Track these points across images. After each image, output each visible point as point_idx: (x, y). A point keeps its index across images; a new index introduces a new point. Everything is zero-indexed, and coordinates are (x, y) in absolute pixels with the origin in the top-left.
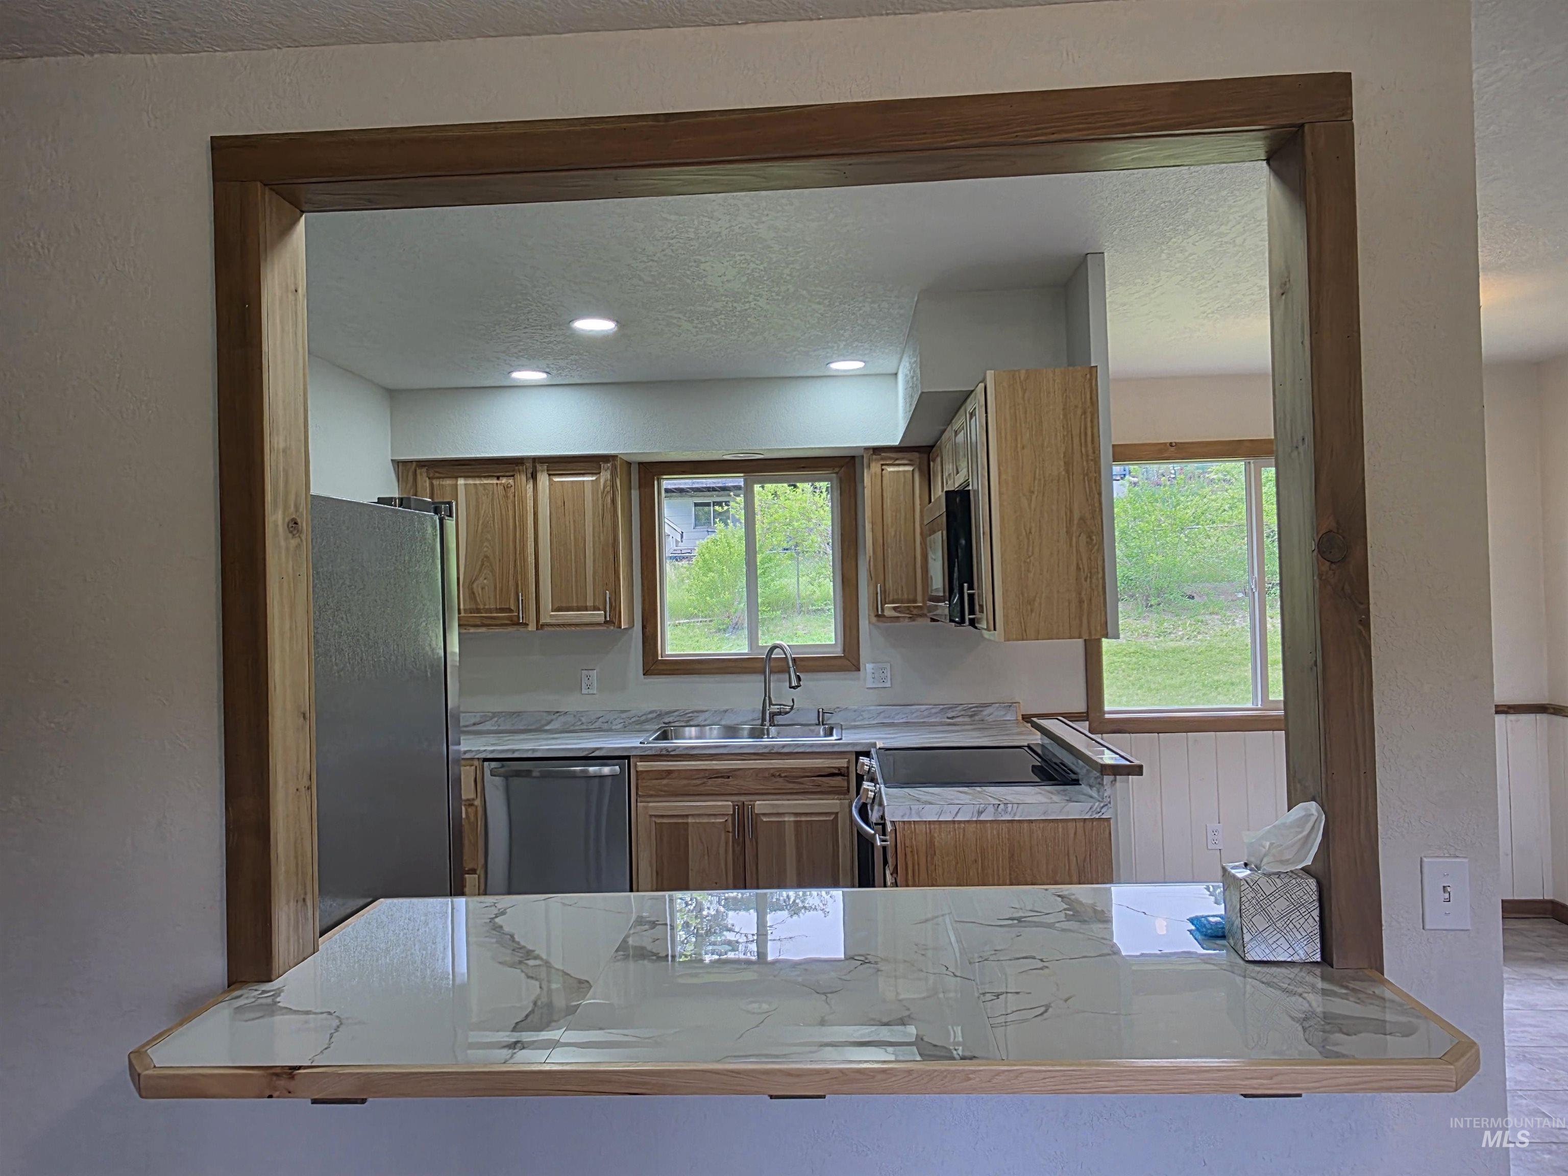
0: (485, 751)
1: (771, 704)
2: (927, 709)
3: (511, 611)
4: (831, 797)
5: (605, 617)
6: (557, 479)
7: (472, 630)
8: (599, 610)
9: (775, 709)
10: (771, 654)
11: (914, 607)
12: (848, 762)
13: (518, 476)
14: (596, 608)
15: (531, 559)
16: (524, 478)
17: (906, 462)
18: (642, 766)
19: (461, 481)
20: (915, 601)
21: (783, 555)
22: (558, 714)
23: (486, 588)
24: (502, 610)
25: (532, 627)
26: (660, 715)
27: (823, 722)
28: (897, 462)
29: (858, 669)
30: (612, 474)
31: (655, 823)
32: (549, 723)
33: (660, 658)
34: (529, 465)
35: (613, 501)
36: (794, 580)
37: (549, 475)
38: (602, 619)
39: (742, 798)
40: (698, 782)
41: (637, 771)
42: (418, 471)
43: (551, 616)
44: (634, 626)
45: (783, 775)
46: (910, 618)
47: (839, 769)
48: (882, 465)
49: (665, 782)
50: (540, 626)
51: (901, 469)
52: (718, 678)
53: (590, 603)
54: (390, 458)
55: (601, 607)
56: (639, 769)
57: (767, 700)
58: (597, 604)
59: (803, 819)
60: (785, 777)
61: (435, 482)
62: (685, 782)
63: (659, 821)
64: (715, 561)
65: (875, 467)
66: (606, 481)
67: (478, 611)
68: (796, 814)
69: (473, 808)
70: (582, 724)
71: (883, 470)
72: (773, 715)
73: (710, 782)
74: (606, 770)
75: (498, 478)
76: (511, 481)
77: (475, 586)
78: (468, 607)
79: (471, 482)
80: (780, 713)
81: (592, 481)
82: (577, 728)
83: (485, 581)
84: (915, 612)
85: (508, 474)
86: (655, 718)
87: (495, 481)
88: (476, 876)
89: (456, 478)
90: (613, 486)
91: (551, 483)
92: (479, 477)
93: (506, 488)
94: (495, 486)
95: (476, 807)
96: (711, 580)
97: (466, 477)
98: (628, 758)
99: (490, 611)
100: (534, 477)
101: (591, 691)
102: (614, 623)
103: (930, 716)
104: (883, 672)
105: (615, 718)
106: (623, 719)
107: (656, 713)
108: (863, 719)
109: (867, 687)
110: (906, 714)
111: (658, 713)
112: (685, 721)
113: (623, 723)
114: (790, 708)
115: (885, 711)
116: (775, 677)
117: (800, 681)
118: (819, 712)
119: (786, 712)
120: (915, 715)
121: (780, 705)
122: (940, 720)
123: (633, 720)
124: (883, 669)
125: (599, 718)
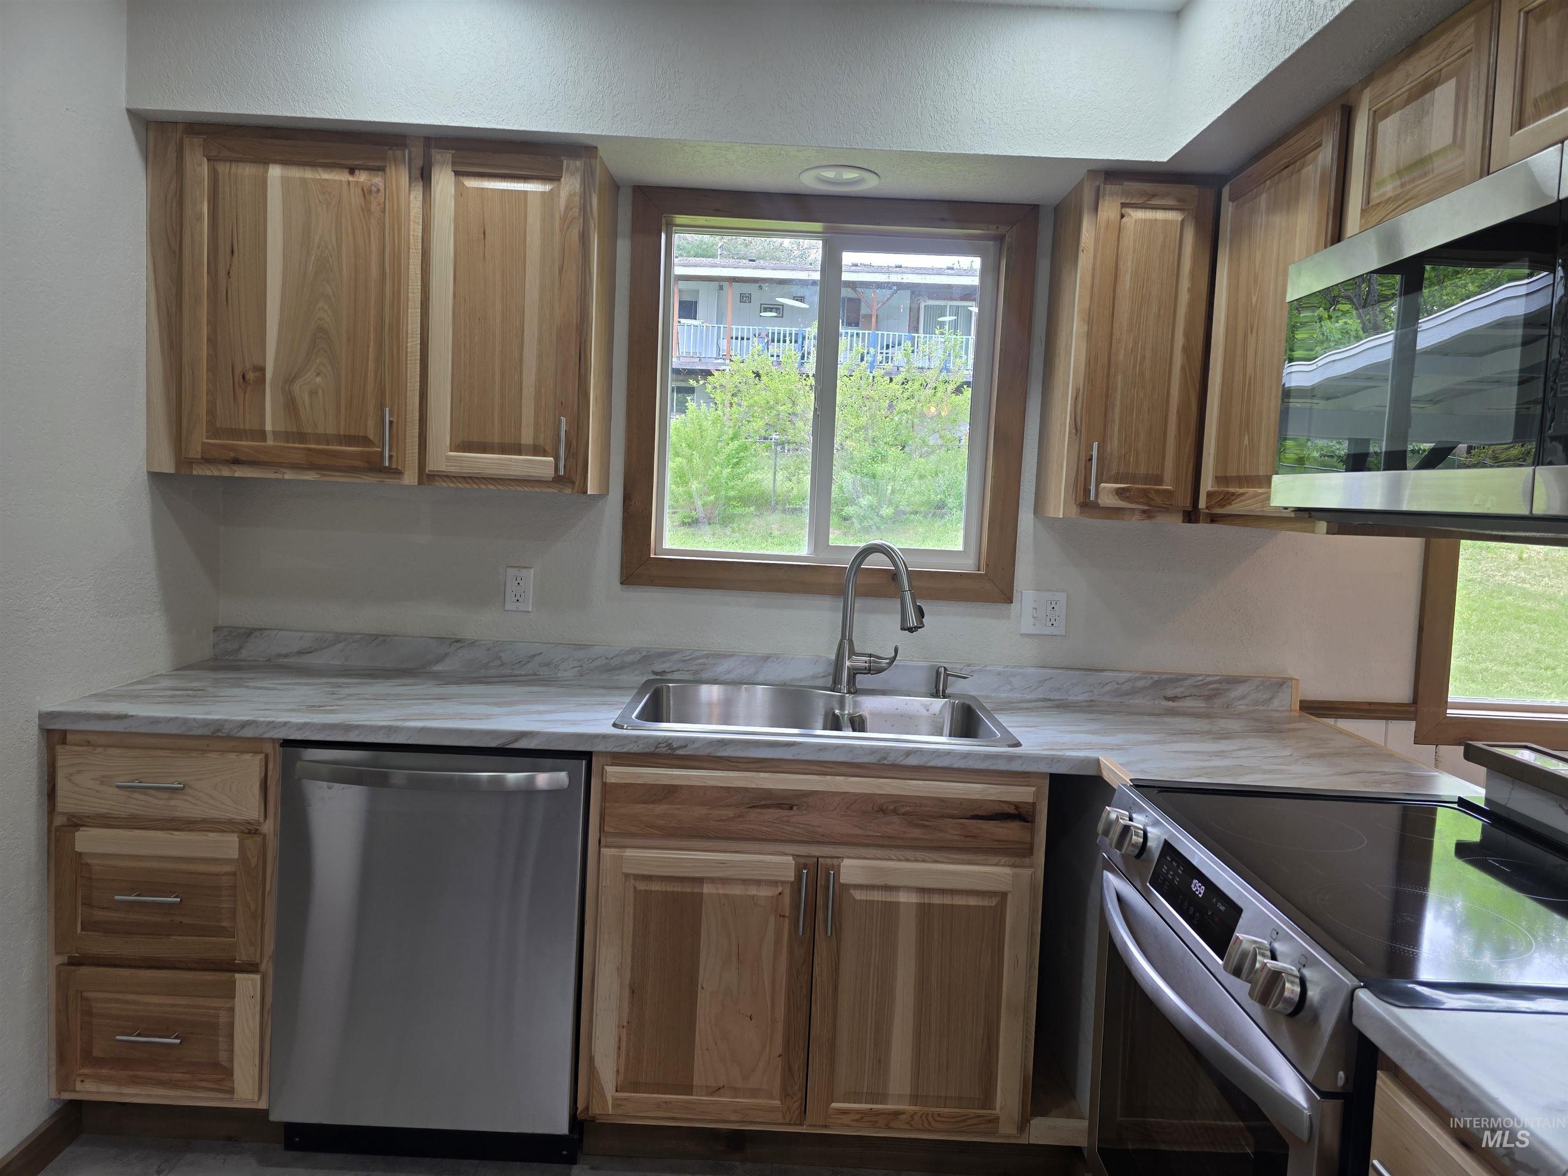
0: (285, 724)
1: (852, 653)
2: (1129, 680)
3: (366, 441)
4: (995, 859)
5: (557, 469)
6: (472, 183)
7: (289, 475)
8: (545, 454)
9: (861, 662)
10: (861, 563)
11: (1158, 491)
12: (1036, 794)
13: (391, 171)
14: (537, 450)
15: (413, 344)
16: (404, 179)
17: (1171, 202)
18: (615, 773)
19: (275, 172)
20: (1159, 480)
21: (760, 447)
22: (458, 645)
23: (320, 392)
24: (350, 440)
25: (410, 478)
26: (647, 658)
27: (944, 691)
28: (1155, 202)
29: (1010, 600)
30: (584, 183)
31: (635, 888)
32: (441, 659)
33: (652, 556)
34: (417, 151)
35: (584, 238)
36: (771, 476)
37: (457, 173)
38: (549, 473)
39: (815, 850)
40: (730, 813)
41: (604, 785)
42: (186, 141)
43: (449, 458)
44: (608, 493)
45: (903, 810)
46: (1144, 512)
47: (1017, 806)
48: (1124, 205)
49: (660, 809)
50: (426, 477)
51: (1160, 215)
52: (754, 598)
53: (527, 438)
54: (124, 106)
55: (548, 448)
56: (611, 780)
57: (846, 645)
58: (541, 442)
59: (936, 900)
60: (904, 814)
61: (223, 168)
62: (703, 811)
63: (642, 886)
64: (684, 445)
65: (1109, 210)
66: (571, 196)
67: (302, 437)
68: (922, 890)
69: (259, 839)
70: (502, 665)
71: (1122, 216)
72: (854, 673)
73: (753, 814)
74: (543, 779)
75: (352, 171)
76: (378, 180)
77: (296, 388)
78: (281, 428)
79: (295, 173)
80: (869, 671)
81: (543, 193)
82: (492, 672)
83: (318, 379)
84: (1158, 501)
85: (371, 163)
86: (639, 662)
87: (344, 177)
88: (257, 977)
89: (266, 162)
90: (585, 209)
91: (460, 192)
92: (313, 165)
93: (366, 193)
94: (345, 186)
95: (264, 836)
96: (678, 467)
97: (285, 163)
98: (587, 756)
99: (327, 440)
100: (425, 177)
101: (521, 607)
102: (573, 483)
103: (1133, 692)
104: (1053, 608)
105: (563, 659)
106: (580, 661)
107: (640, 653)
108: (1013, 689)
109: (1023, 632)
110: (1090, 686)
111: (644, 653)
112: (692, 672)
113: (578, 668)
114: (887, 663)
115: (1052, 678)
116: (859, 603)
117: (923, 618)
118: (938, 674)
119: (880, 671)
120: (1107, 688)
121: (870, 656)
122: (1152, 702)
123: (597, 663)
124: (1053, 603)
125: (534, 656)
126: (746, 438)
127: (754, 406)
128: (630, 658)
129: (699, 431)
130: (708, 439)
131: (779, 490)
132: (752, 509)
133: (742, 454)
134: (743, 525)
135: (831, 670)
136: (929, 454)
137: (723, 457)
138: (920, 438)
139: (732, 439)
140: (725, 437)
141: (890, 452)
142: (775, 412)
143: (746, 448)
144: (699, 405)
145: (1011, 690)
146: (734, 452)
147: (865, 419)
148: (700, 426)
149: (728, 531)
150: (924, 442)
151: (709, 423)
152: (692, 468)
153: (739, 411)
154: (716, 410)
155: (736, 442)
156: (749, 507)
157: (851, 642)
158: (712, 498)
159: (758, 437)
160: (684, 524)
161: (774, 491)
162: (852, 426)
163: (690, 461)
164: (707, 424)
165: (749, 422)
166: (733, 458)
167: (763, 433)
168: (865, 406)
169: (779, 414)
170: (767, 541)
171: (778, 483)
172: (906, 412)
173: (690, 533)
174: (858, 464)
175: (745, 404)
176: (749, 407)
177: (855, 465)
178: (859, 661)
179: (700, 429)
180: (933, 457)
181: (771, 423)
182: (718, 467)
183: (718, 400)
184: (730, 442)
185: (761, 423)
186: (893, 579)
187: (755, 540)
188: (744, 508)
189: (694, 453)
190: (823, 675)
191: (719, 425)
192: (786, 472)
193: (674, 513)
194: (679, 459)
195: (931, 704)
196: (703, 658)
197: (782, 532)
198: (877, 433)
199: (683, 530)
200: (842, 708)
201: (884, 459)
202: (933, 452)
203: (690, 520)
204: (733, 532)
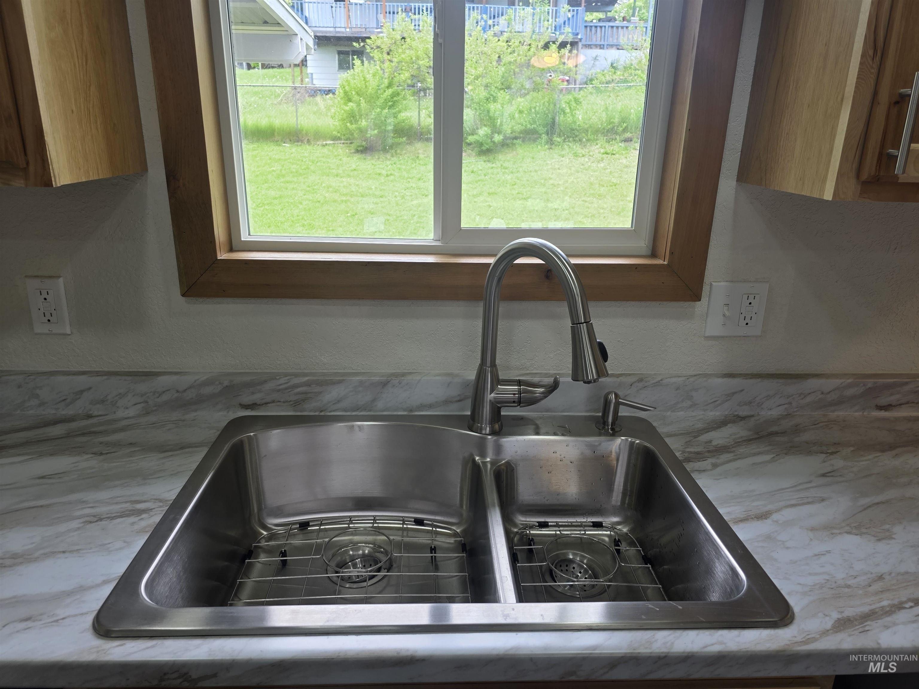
1: (497, 381)
2: (837, 388)
9: (508, 392)
26: (231, 389)
29: (697, 297)
57: (487, 369)
72: (499, 406)
80: (519, 402)
86: (221, 393)
101: (55, 328)
102: (24, 169)
103: (840, 402)
104: (750, 303)
105: (120, 394)
106: (142, 396)
107: (220, 383)
108: (694, 405)
109: (707, 334)
110: (788, 398)
111: (226, 383)
112: (291, 403)
113: (143, 405)
114: (542, 393)
115: (743, 390)
116: (503, 307)
117: (606, 362)
118: (607, 403)
119: (532, 401)
120: (808, 399)
121: (519, 383)
122: (861, 413)
123: (165, 397)
124: (751, 297)
125: (82, 392)
126: (398, 87)
127: (402, 62)
128: (207, 390)
129: (364, 82)
130: (370, 88)
131: (422, 124)
132: (404, 139)
133: (395, 99)
134: (398, 151)
135: (470, 392)
136: (526, 94)
137: (381, 101)
138: (519, 83)
139: (388, 87)
140: (383, 86)
141: (499, 94)
142: (416, 66)
143: (398, 94)
144: (363, 62)
145: (691, 406)
146: (389, 97)
147: (481, 69)
148: (365, 78)
149: (388, 156)
150: (522, 86)
151: (371, 75)
152: (360, 110)
153: (392, 66)
154: (376, 65)
155: (390, 90)
156: (402, 138)
157: (493, 365)
158: (376, 132)
159: (406, 86)
160: (357, 151)
161: (419, 125)
162: (472, 75)
163: (359, 105)
164: (369, 77)
165: (399, 74)
166: (389, 101)
167: (409, 82)
168: (481, 60)
169: (420, 68)
170: (415, 163)
171: (422, 119)
172: (510, 63)
173: (362, 158)
174: (477, 104)
175: (395, 60)
176: (398, 63)
177: (475, 104)
178: (505, 392)
179: (364, 80)
180: (528, 97)
181: (415, 74)
182: (378, 109)
183: (376, 57)
184: (386, 89)
185: (407, 75)
186: (547, 277)
187: (407, 162)
188: (398, 139)
189: (361, 99)
190: (458, 398)
191: (377, 77)
192: (427, 111)
193: (351, 143)
194: (351, 104)
195: (600, 444)
196: (302, 387)
197: (426, 155)
198: (490, 80)
199: (357, 156)
200: (483, 455)
201: (495, 100)
202: (528, 93)
203: (361, 148)
204: (392, 156)
